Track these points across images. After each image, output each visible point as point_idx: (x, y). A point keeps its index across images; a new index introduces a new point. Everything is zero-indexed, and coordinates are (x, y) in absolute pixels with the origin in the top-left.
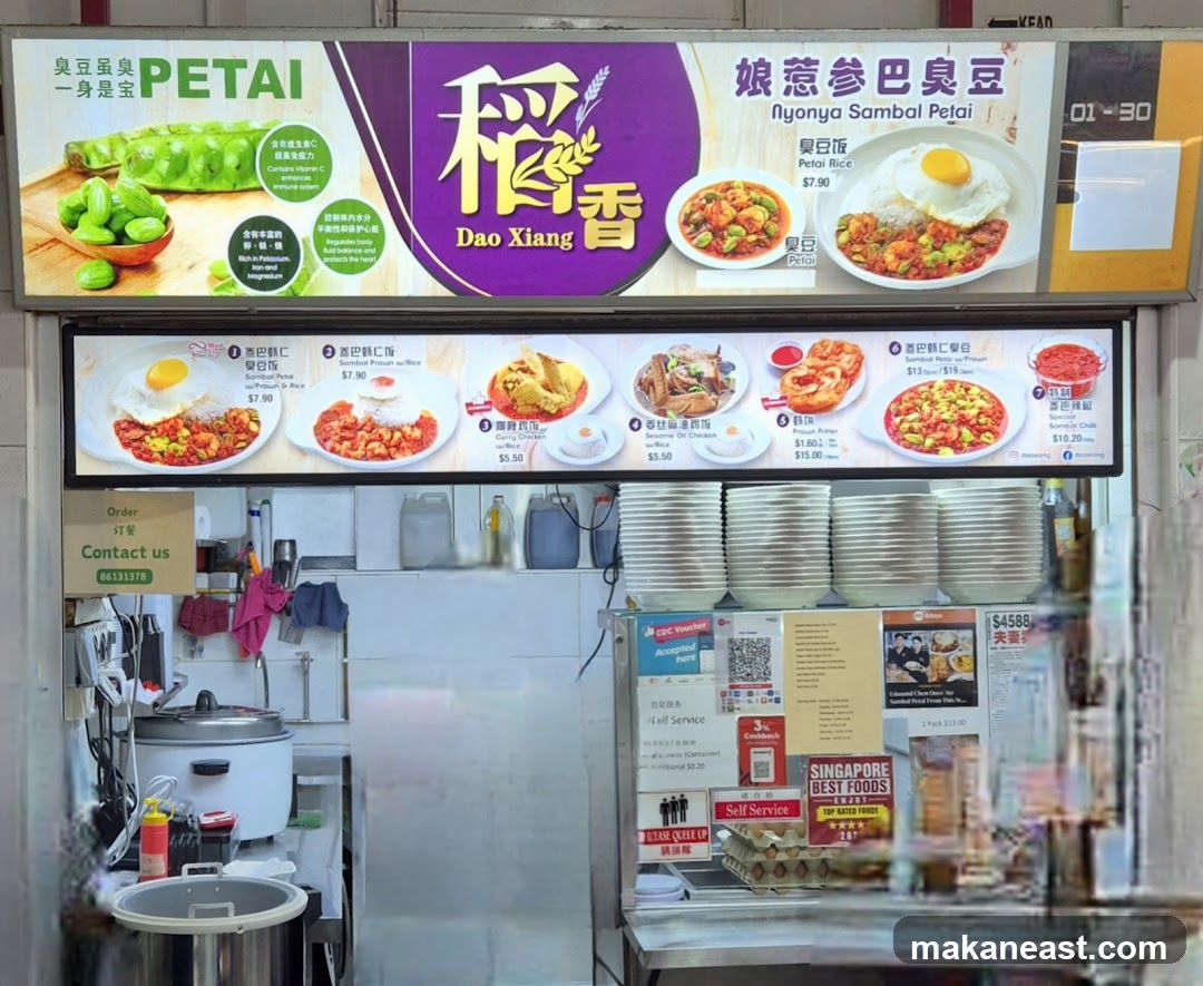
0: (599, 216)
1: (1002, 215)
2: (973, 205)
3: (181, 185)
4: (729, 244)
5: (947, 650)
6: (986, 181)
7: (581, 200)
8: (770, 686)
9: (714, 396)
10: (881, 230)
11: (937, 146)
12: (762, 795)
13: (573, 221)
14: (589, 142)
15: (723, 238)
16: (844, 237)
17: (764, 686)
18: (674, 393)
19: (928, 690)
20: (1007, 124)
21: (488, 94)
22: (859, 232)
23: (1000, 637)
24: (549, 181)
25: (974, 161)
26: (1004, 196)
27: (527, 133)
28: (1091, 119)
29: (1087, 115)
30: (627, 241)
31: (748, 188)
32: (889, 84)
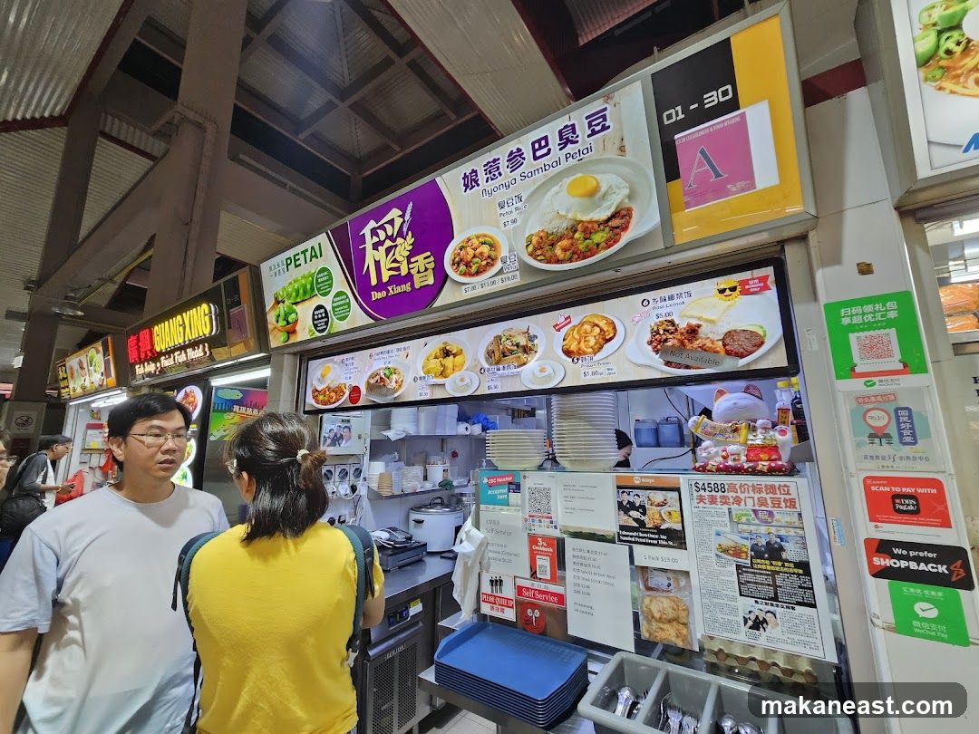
0: (419, 272)
1: (627, 203)
2: (606, 204)
3: (299, 300)
4: (474, 269)
5: (659, 505)
6: (610, 187)
7: (411, 266)
8: (552, 517)
9: (525, 355)
10: (550, 238)
11: (574, 177)
12: (542, 586)
13: (409, 277)
14: (410, 239)
15: (471, 267)
16: (530, 248)
17: (548, 517)
18: (505, 356)
19: (647, 533)
20: (618, 144)
21: (374, 232)
22: (538, 243)
23: (701, 499)
24: (398, 262)
25: (599, 177)
26: (627, 191)
27: (388, 243)
28: (681, 116)
29: (677, 115)
30: (431, 281)
31: (478, 237)
32: (538, 154)
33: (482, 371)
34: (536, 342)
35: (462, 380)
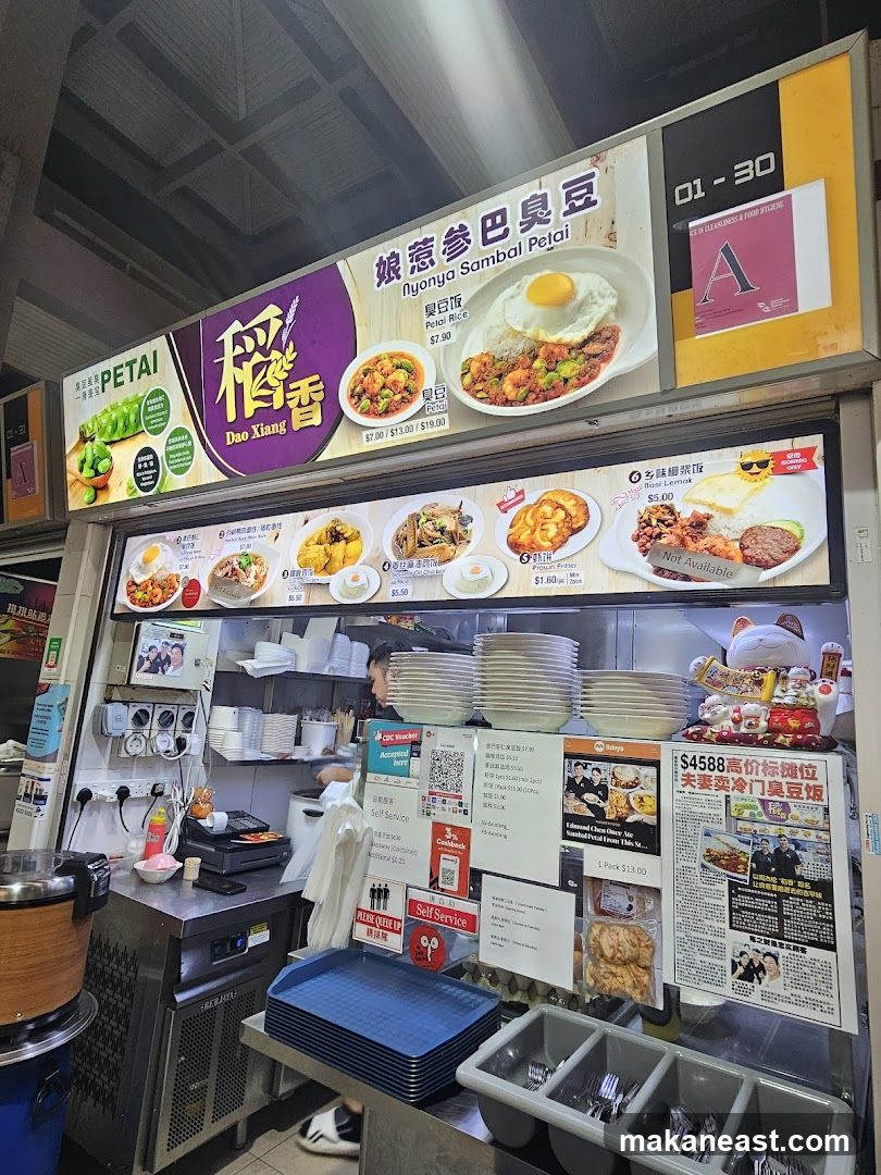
0: (300, 405)
1: (613, 321)
2: (581, 319)
3: (116, 438)
4: (382, 405)
5: (627, 786)
6: (591, 293)
7: (289, 395)
8: (460, 797)
9: (453, 547)
10: (498, 365)
11: (538, 275)
12: (446, 902)
13: (285, 412)
14: (291, 355)
15: (377, 402)
16: (468, 379)
17: (456, 797)
18: (421, 546)
19: (605, 827)
20: (606, 230)
21: (238, 339)
22: (480, 371)
23: (688, 780)
24: (270, 388)
25: (575, 277)
26: (613, 302)
27: (258, 358)
28: (700, 194)
29: (695, 192)
30: (317, 421)
31: (391, 357)
32: (490, 235)
33: (386, 567)
34: (469, 527)
35: (355, 579)
